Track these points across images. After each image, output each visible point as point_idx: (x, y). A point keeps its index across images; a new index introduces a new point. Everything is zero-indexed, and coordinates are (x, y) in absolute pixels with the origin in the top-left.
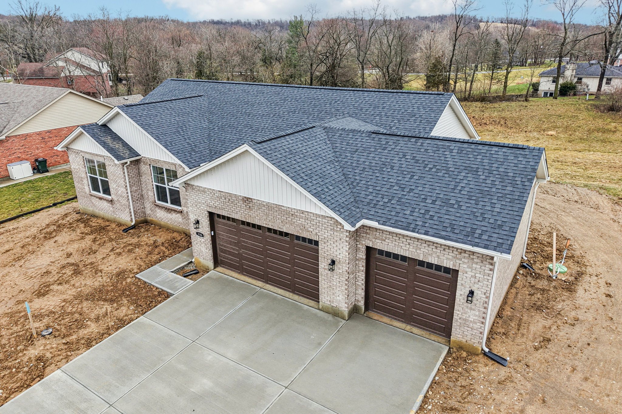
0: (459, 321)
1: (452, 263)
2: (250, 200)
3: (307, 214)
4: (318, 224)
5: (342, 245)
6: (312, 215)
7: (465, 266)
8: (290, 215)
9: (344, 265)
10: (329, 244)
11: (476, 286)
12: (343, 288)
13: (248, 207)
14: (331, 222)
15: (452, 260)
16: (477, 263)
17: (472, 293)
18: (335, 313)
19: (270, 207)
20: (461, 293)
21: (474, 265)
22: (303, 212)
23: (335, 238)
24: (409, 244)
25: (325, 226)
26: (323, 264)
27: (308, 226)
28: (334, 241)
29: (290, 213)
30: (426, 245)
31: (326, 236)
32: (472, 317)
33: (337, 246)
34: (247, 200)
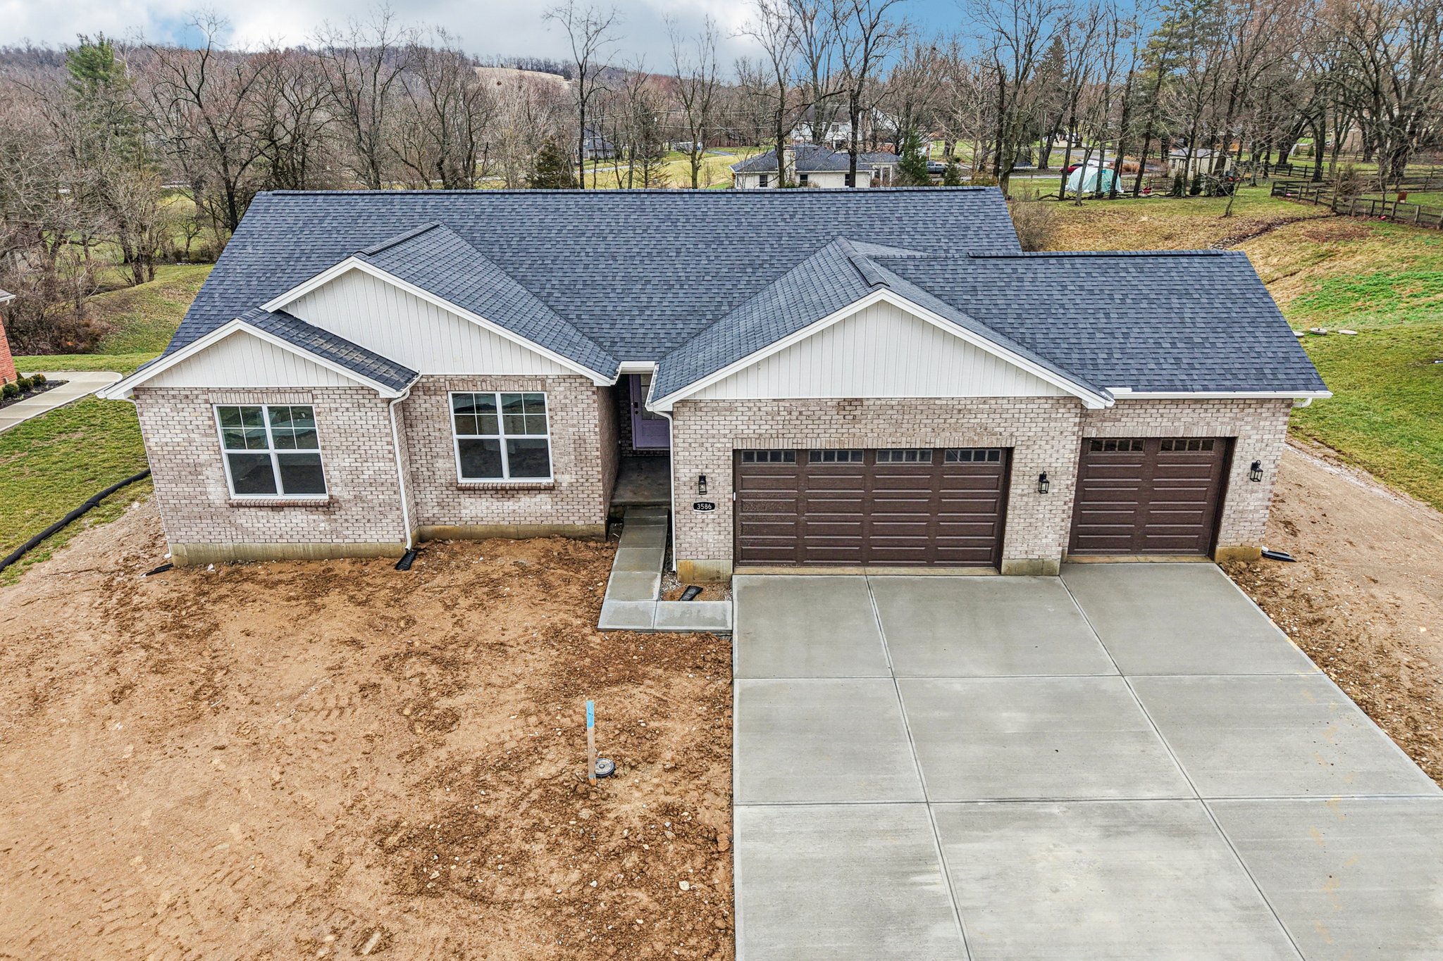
0: (1232, 516)
1: (1229, 428)
2: (858, 403)
3: (993, 402)
4: (1016, 416)
5: (1063, 443)
6: (1006, 401)
7: (1248, 428)
8: (955, 412)
9: (1064, 477)
10: (1037, 447)
11: (1263, 453)
12: (1057, 520)
13: (851, 417)
14: (1046, 406)
15: (1229, 424)
16: (1266, 419)
17: (1255, 466)
18: (1038, 570)
19: (905, 407)
20: (1239, 469)
21: (1262, 423)
22: (985, 400)
23: (1052, 434)
24: (1162, 416)
25: (1032, 415)
26: (1021, 487)
27: (993, 425)
28: (1048, 438)
29: (955, 409)
30: (1190, 411)
31: (1031, 434)
32: (1252, 503)
33: (1053, 447)
34: (849, 406)
